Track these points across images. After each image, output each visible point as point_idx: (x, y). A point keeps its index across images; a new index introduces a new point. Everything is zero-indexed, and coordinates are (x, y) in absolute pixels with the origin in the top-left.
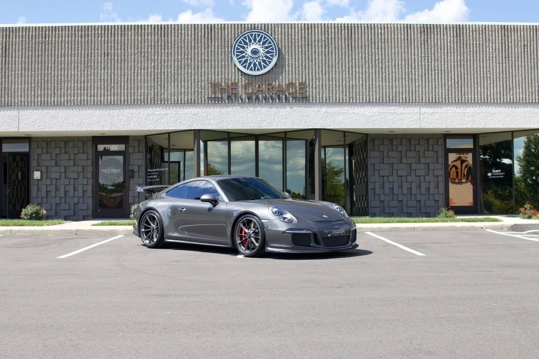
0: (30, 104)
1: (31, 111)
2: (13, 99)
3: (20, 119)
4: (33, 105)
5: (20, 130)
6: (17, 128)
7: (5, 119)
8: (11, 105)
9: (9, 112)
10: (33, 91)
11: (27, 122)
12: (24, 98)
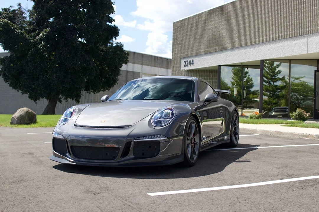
0: (313, 32)
1: (314, 37)
2: (304, 30)
3: (308, 44)
4: (315, 32)
5: (308, 53)
6: (306, 52)
7: (300, 46)
8: (303, 35)
9: (302, 40)
10: (315, 22)
11: (312, 46)
12: (310, 28)
